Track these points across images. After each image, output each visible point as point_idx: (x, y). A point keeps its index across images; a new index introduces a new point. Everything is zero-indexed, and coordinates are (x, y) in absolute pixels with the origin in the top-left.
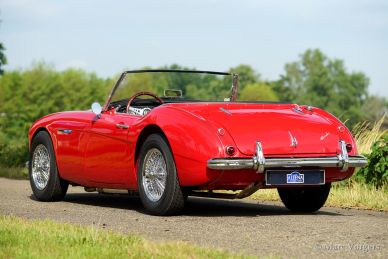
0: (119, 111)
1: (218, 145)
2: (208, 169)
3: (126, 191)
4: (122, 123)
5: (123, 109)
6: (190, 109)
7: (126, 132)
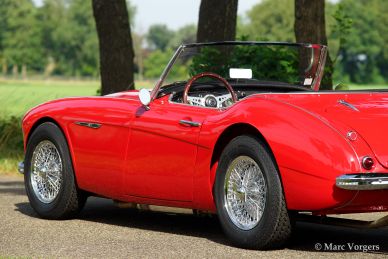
0: (174, 99)
1: (347, 154)
2: (336, 188)
3: (189, 211)
4: (190, 119)
5: (179, 97)
6: (297, 101)
7: (197, 130)
